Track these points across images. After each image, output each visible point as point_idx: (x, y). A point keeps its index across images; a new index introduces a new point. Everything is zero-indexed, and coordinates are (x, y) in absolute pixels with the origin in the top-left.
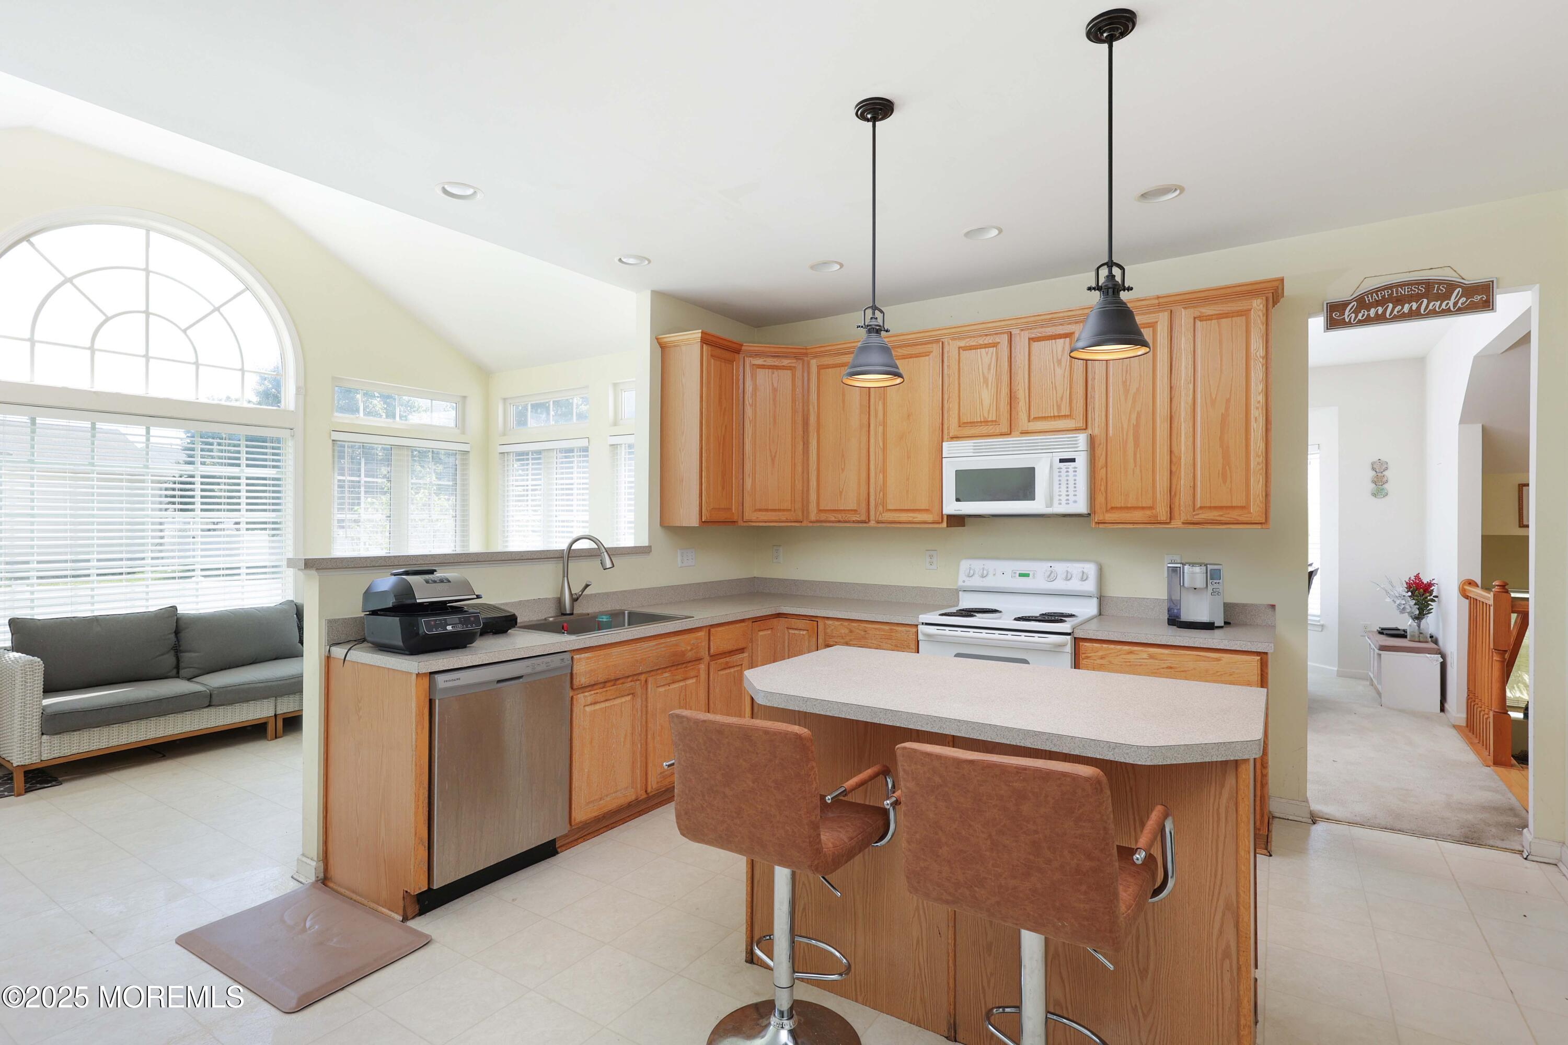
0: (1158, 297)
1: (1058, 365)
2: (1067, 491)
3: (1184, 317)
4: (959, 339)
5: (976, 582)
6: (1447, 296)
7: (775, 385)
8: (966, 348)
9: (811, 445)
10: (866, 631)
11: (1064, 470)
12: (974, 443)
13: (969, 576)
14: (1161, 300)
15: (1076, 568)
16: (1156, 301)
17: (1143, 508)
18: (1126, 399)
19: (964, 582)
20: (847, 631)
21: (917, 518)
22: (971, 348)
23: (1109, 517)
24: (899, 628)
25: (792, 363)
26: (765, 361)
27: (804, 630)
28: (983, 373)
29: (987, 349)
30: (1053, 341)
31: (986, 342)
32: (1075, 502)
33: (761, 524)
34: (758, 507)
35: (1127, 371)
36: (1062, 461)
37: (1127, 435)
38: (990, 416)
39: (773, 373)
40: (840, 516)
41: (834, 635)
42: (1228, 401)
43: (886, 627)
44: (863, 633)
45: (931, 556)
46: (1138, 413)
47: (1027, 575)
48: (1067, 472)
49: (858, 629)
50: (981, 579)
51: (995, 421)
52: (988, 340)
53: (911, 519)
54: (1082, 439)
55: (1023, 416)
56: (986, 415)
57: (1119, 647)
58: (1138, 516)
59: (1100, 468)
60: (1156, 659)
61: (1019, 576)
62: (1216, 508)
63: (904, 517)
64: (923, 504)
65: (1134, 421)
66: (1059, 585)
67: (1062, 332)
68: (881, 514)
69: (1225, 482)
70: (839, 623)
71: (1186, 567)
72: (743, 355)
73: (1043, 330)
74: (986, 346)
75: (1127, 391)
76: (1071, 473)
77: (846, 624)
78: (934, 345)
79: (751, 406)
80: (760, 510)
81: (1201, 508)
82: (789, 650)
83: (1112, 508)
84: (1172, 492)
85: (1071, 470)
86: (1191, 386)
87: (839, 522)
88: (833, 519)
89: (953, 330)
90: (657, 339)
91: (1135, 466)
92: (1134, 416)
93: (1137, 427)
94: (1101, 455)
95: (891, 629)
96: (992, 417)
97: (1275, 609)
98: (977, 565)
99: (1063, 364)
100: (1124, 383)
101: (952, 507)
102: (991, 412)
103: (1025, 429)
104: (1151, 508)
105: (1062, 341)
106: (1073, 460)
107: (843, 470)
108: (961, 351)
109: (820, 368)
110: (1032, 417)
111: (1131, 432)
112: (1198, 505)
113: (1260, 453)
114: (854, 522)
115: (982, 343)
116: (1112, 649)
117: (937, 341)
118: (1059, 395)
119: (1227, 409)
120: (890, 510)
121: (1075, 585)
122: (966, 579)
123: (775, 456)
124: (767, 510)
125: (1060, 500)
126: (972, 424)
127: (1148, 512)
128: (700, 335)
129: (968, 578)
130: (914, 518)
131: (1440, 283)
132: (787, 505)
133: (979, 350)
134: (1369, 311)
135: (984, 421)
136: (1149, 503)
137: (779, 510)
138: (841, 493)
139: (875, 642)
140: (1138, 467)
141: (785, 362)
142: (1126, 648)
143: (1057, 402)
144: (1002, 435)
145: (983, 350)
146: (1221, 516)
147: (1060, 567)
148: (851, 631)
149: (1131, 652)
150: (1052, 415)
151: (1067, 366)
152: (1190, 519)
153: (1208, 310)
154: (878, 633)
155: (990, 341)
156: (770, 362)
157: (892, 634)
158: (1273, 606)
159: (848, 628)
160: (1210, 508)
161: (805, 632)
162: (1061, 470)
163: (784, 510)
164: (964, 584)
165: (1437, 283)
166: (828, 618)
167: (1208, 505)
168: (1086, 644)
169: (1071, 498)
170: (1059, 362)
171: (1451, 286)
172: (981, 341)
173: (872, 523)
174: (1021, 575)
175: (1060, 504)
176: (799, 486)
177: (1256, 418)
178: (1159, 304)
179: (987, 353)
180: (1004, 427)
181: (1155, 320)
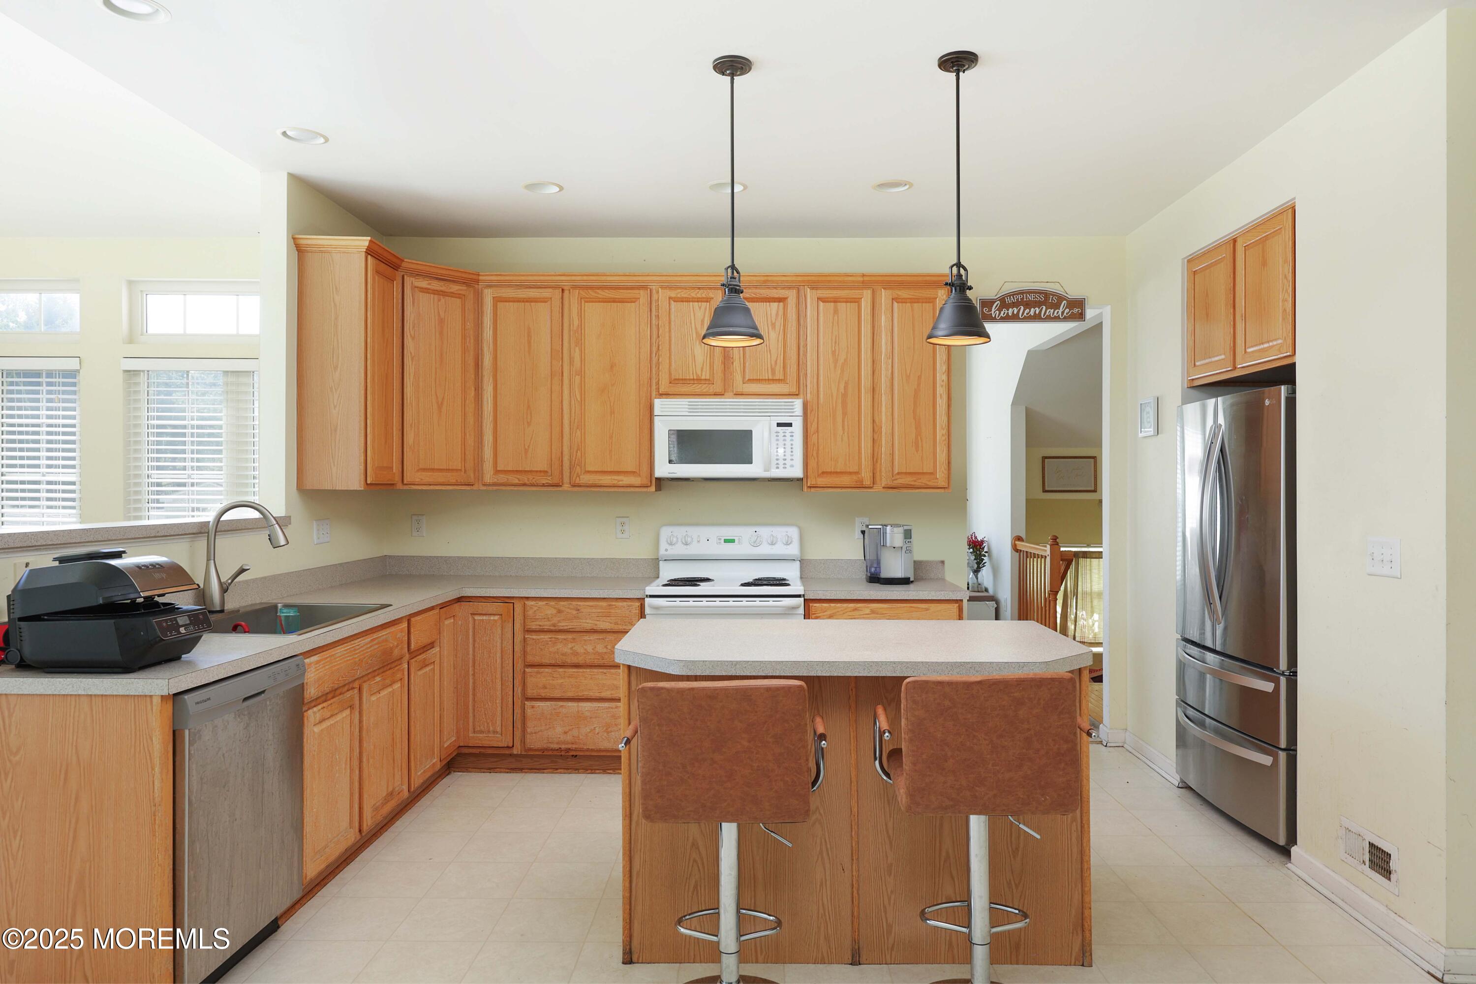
0: (863, 275)
1: (772, 329)
2: (785, 455)
3: (884, 296)
4: (670, 288)
5: (679, 550)
6: (1056, 306)
7: (442, 316)
8: (677, 300)
9: (485, 392)
10: (578, 610)
11: (781, 434)
12: (689, 402)
13: (671, 544)
14: (866, 279)
15: (780, 532)
16: (861, 279)
17: (850, 473)
18: (835, 367)
19: (666, 550)
20: (554, 611)
21: (622, 481)
22: (682, 300)
23: (821, 481)
24: (620, 604)
25: (461, 290)
26: (429, 284)
27: (494, 615)
28: (696, 329)
29: (700, 303)
30: (768, 304)
31: (699, 296)
32: (792, 466)
33: (424, 488)
34: (421, 467)
35: (836, 342)
36: (779, 425)
37: (836, 402)
38: (704, 373)
39: (439, 300)
40: (525, 479)
41: (537, 617)
42: (920, 377)
43: (604, 604)
44: (574, 612)
45: (623, 524)
46: (846, 383)
47: (733, 541)
48: (785, 436)
49: (569, 608)
50: (685, 546)
51: (709, 380)
52: (701, 294)
53: (615, 482)
54: (797, 404)
55: (738, 377)
56: (699, 373)
57: (845, 605)
58: (846, 480)
59: (812, 433)
60: (877, 614)
61: (725, 542)
62: (910, 474)
63: (606, 480)
64: (629, 464)
65: (842, 390)
66: (765, 550)
67: (776, 296)
68: (578, 476)
69: (917, 451)
70: (544, 603)
71: (889, 528)
72: (402, 273)
73: (758, 291)
74: (699, 300)
75: (836, 361)
76: (788, 438)
77: (552, 603)
78: (642, 292)
79: (413, 338)
80: (424, 470)
81: (898, 473)
82: (474, 641)
83: (823, 473)
84: (875, 458)
85: (788, 435)
86: (890, 361)
87: (524, 485)
88: (517, 481)
89: (664, 278)
90: (294, 239)
91: (844, 433)
92: (842, 386)
93: (845, 395)
94: (814, 420)
95: (610, 605)
96: (706, 375)
97: (944, 564)
98: (680, 532)
99: (777, 327)
100: (834, 353)
101: (664, 469)
102: (704, 370)
103: (740, 390)
104: (857, 473)
105: (776, 304)
106: (790, 425)
107: (529, 424)
108: (672, 302)
109: (497, 300)
110: (747, 379)
111: (840, 401)
112: (896, 471)
113: (944, 426)
114: (543, 485)
115: (695, 296)
116: (839, 608)
117: (644, 288)
118: (774, 358)
119: (919, 385)
120: (589, 472)
121: (779, 550)
122: (669, 547)
123: (442, 403)
124: (433, 470)
125: (777, 464)
126: (684, 381)
127: (855, 477)
128: (367, 244)
129: (671, 547)
130: (619, 481)
131: (1054, 294)
132: (457, 464)
133: (691, 303)
134: (1008, 310)
135: (697, 379)
136: (854, 469)
137: (448, 470)
138: (526, 451)
139: (590, 622)
140: (846, 434)
141: (455, 288)
142: (852, 605)
143: (771, 365)
144: (716, 395)
145: (696, 303)
146: (915, 481)
147: (765, 532)
148: (560, 611)
149: (855, 609)
150: (767, 378)
151: (781, 330)
152: (890, 483)
153: (904, 294)
154: (594, 610)
155: (704, 296)
156: (436, 285)
157: (611, 610)
158: (943, 562)
159: (555, 608)
160: (906, 473)
161: (496, 618)
162: (779, 434)
163: (452, 470)
164: (666, 553)
165: (1052, 295)
166: (527, 598)
167: (904, 471)
168: (815, 605)
169: (788, 462)
170: (773, 325)
171: (1061, 298)
172: (693, 294)
173: (566, 486)
174: (726, 541)
175: (778, 468)
176: (470, 441)
177: (941, 395)
178: (863, 282)
179: (700, 308)
180: (718, 387)
181: (861, 296)
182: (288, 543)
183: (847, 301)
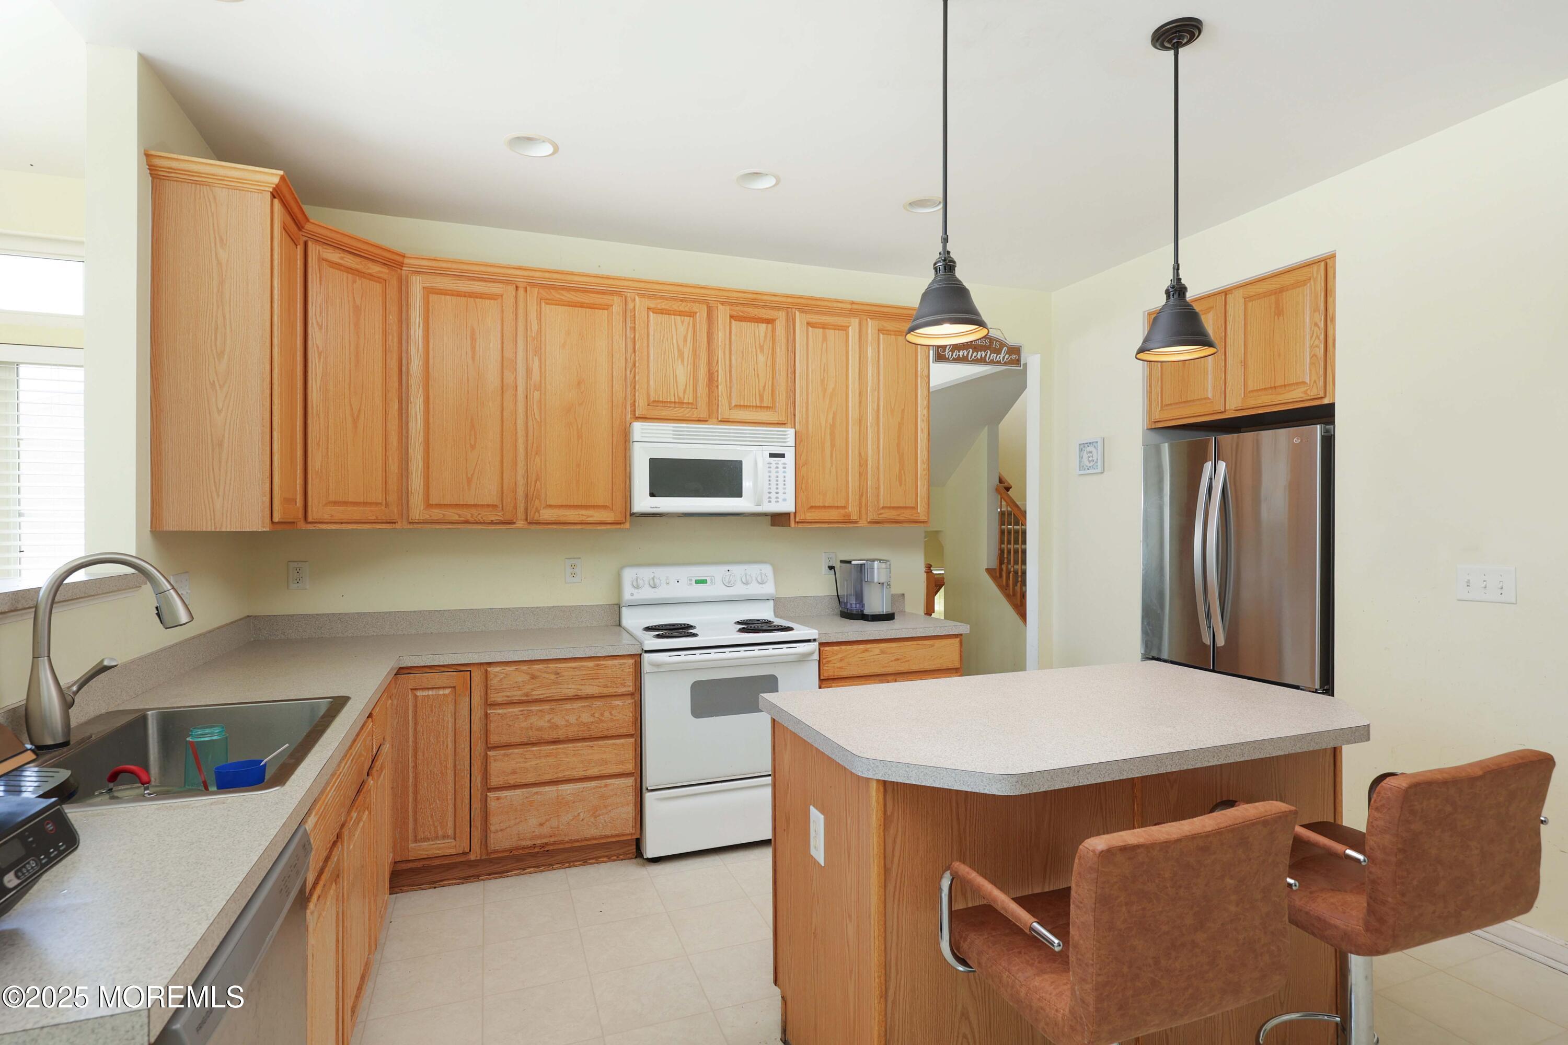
0: (853, 303)
1: (760, 352)
2: (777, 488)
3: (871, 326)
4: (649, 297)
5: (646, 594)
7: (358, 302)
8: (657, 311)
9: (413, 405)
10: (558, 674)
11: (773, 466)
12: (674, 427)
13: (637, 587)
14: (855, 307)
15: (754, 570)
16: (849, 306)
17: (837, 507)
18: (824, 396)
19: (632, 595)
20: (527, 677)
21: (591, 516)
22: (662, 312)
23: (810, 516)
24: (610, 663)
25: (382, 272)
26: (342, 258)
27: (444, 688)
28: (678, 346)
29: (683, 317)
30: (756, 324)
31: (681, 308)
32: (785, 500)
33: (334, 527)
34: (332, 498)
35: (824, 370)
36: (772, 455)
37: (825, 434)
38: (686, 396)
39: (354, 282)
40: (467, 514)
41: (504, 686)
42: (903, 411)
43: (591, 664)
44: (553, 677)
45: (573, 567)
46: (834, 413)
47: (704, 582)
48: (777, 468)
49: (545, 672)
50: (653, 590)
51: (692, 404)
52: (683, 307)
53: (584, 518)
54: (791, 432)
55: (723, 402)
56: (681, 395)
57: (855, 647)
58: (833, 515)
59: (801, 465)
61: (696, 583)
62: (893, 508)
63: (572, 515)
64: (601, 495)
65: (830, 421)
66: (739, 590)
67: (765, 316)
68: (538, 511)
69: (901, 484)
70: (513, 668)
71: (876, 563)
72: (305, 239)
73: (745, 309)
74: (681, 314)
75: (825, 391)
76: (781, 469)
77: (524, 668)
78: (616, 298)
79: (320, 327)
80: (336, 503)
81: (883, 508)
82: (416, 724)
83: (812, 507)
84: (862, 493)
85: (781, 466)
86: (876, 393)
87: (467, 522)
88: (456, 518)
89: (642, 285)
90: (148, 156)
91: (832, 466)
92: (831, 416)
93: (833, 426)
94: (803, 451)
95: (598, 665)
96: (689, 398)
98: (646, 573)
99: (765, 351)
100: (822, 381)
101: (643, 501)
102: (687, 392)
103: (726, 416)
104: (844, 507)
105: (764, 325)
106: (782, 456)
107: (473, 447)
108: (651, 314)
109: (429, 291)
110: (733, 405)
111: (828, 431)
112: (881, 506)
113: (925, 460)
114: (492, 523)
115: (677, 309)
116: (850, 650)
117: (619, 294)
118: (762, 385)
119: (902, 418)
120: (551, 506)
121: (754, 589)
122: (635, 591)
123: (358, 416)
124: (346, 503)
125: (770, 497)
126: (665, 403)
127: (842, 511)
130: (588, 517)
132: (378, 496)
133: (673, 316)
135: (679, 402)
136: (842, 503)
137: (365, 504)
138: (469, 481)
139: (573, 687)
140: (834, 466)
141: (375, 269)
143: (759, 391)
144: (700, 421)
145: (679, 317)
146: (899, 515)
147: (738, 571)
148: (534, 677)
150: (754, 404)
151: (770, 354)
152: (876, 518)
153: (889, 325)
154: (578, 673)
155: (687, 309)
156: (350, 261)
157: (599, 671)
159: (528, 674)
160: (889, 508)
161: (447, 691)
162: (771, 465)
163: (371, 504)
164: (632, 598)
166: (489, 664)
167: (889, 505)
169: (781, 496)
170: (762, 348)
172: (676, 306)
173: (520, 524)
174: (697, 582)
175: (770, 502)
176: (394, 467)
177: (922, 430)
178: (851, 310)
179: (683, 322)
180: (702, 412)
181: (848, 325)
182: (192, 618)
183: (837, 328)
